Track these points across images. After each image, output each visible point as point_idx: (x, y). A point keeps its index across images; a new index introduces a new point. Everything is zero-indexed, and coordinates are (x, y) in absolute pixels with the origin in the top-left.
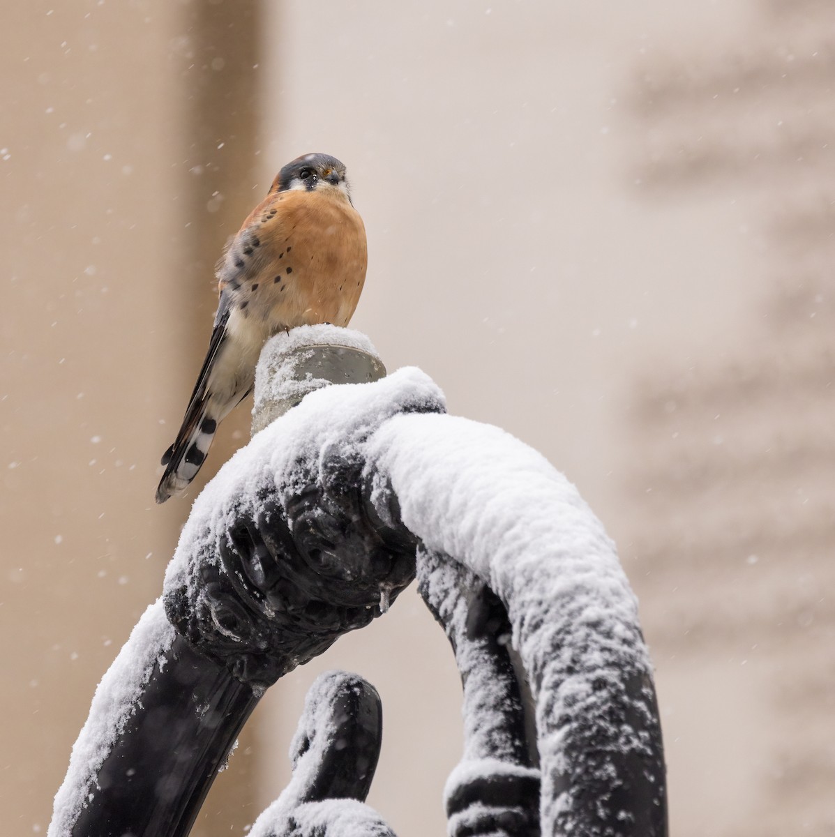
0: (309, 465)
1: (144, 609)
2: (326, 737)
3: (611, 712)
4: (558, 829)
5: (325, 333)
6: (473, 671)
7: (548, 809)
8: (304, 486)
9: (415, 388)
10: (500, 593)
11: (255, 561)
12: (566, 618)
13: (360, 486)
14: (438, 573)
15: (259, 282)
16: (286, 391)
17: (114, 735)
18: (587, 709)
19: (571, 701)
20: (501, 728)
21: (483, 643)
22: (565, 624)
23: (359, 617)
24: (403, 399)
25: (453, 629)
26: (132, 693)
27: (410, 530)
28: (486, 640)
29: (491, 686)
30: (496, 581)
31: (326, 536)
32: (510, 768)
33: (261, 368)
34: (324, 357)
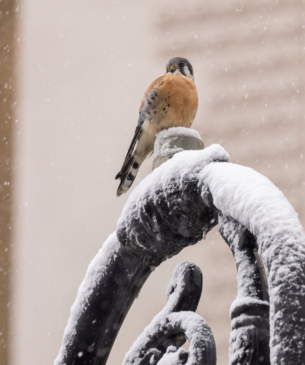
0: (176, 181)
1: (108, 236)
2: (181, 287)
3: (297, 280)
4: (277, 325)
5: (182, 130)
6: (241, 263)
7: (273, 317)
8: (174, 190)
9: (218, 152)
10: (254, 233)
11: (154, 218)
12: (280, 243)
13: (197, 190)
14: (227, 224)
15: (157, 110)
16: (166, 152)
17: (95, 284)
18: (289, 278)
19: (282, 275)
20: (252, 285)
21: (245, 252)
22: (280, 245)
23: (193, 240)
24: (214, 157)
25: (233, 246)
26: (103, 268)
27: (217, 208)
28: (246, 251)
29: (248, 269)
30: (252, 228)
31: (182, 209)
32: (256, 300)
33: (156, 143)
34: (181, 139)
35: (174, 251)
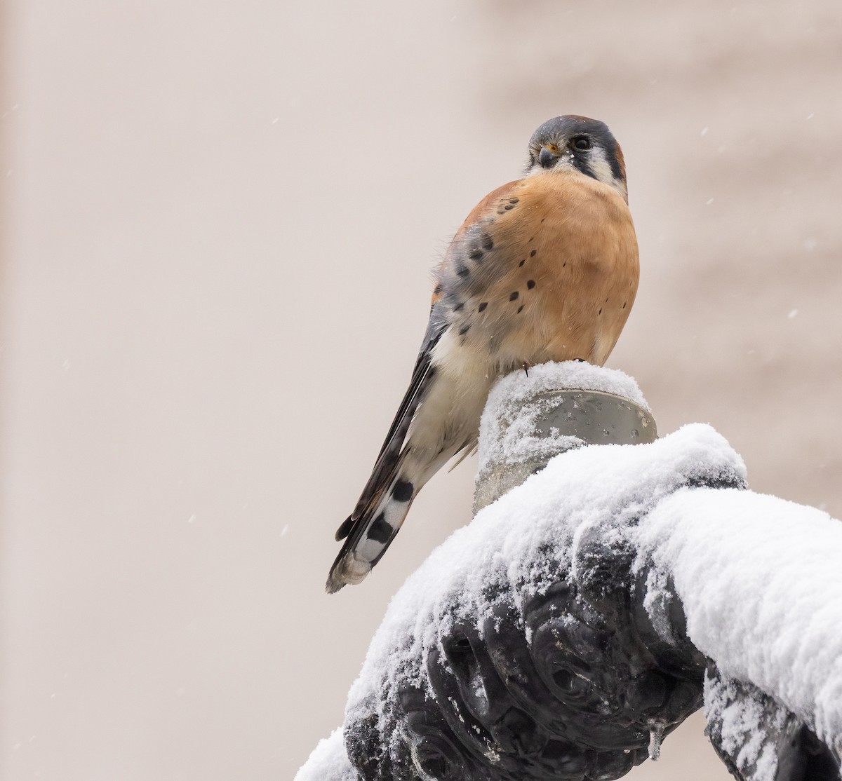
0: (558, 555)
1: (314, 746)
5: (579, 374)
8: (549, 584)
9: (705, 454)
10: (828, 740)
11: (476, 684)
13: (629, 586)
14: (735, 709)
15: (489, 301)
16: (523, 452)
23: (614, 764)
24: (690, 468)
27: (699, 649)
30: (823, 723)
31: (578, 653)
33: (489, 419)
34: (576, 406)
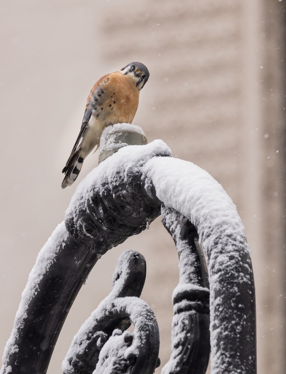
0: (121, 174)
1: (57, 225)
2: (126, 274)
3: (236, 268)
4: (217, 310)
5: (125, 126)
6: (183, 251)
7: (213, 303)
8: (119, 182)
9: (160, 147)
10: (194, 223)
11: (100, 209)
12: (219, 233)
13: (140, 183)
14: (169, 215)
15: (104, 107)
17: (45, 271)
18: (227, 267)
19: (221, 264)
20: (193, 273)
21: (187, 241)
22: (219, 235)
23: (137, 230)
24: (156, 151)
25: (175, 236)
26: (52, 256)
27: (159, 199)
28: (187, 240)
29: (190, 257)
30: (193, 219)
31: (127, 201)
32: (197, 287)
33: (102, 138)
34: (126, 135)
35: (120, 240)
